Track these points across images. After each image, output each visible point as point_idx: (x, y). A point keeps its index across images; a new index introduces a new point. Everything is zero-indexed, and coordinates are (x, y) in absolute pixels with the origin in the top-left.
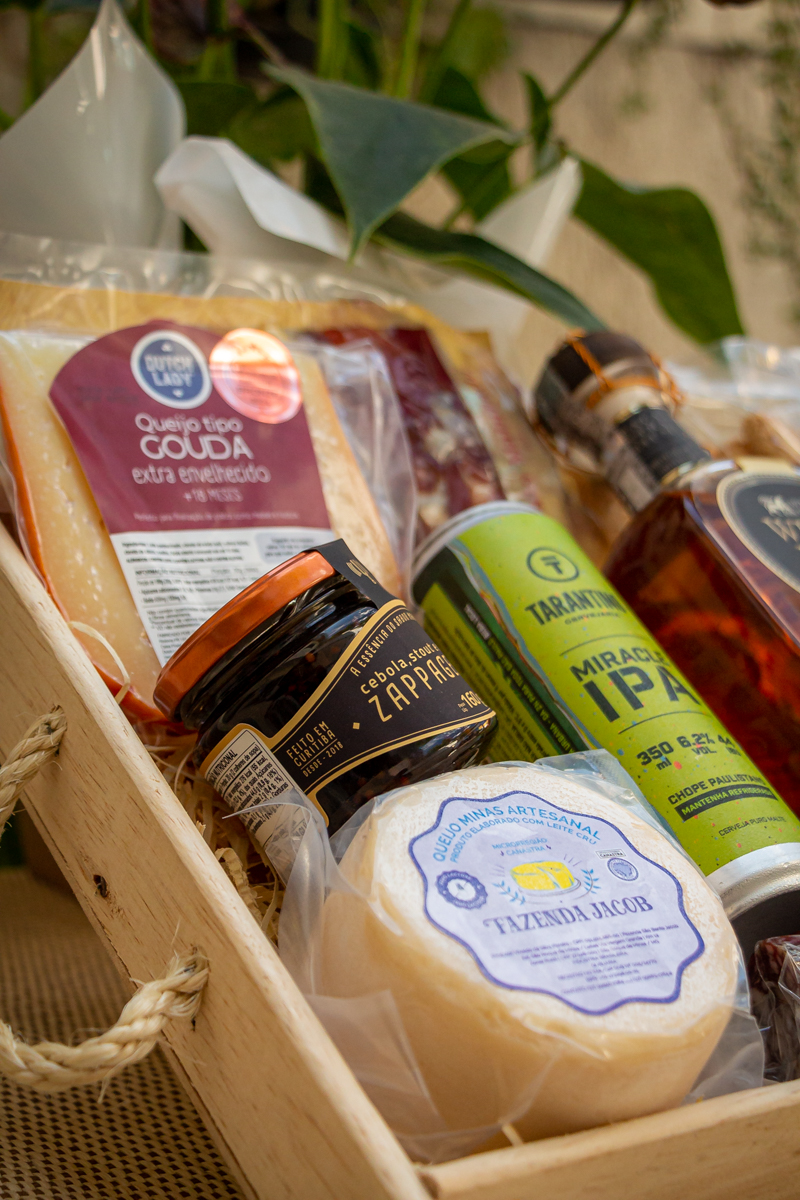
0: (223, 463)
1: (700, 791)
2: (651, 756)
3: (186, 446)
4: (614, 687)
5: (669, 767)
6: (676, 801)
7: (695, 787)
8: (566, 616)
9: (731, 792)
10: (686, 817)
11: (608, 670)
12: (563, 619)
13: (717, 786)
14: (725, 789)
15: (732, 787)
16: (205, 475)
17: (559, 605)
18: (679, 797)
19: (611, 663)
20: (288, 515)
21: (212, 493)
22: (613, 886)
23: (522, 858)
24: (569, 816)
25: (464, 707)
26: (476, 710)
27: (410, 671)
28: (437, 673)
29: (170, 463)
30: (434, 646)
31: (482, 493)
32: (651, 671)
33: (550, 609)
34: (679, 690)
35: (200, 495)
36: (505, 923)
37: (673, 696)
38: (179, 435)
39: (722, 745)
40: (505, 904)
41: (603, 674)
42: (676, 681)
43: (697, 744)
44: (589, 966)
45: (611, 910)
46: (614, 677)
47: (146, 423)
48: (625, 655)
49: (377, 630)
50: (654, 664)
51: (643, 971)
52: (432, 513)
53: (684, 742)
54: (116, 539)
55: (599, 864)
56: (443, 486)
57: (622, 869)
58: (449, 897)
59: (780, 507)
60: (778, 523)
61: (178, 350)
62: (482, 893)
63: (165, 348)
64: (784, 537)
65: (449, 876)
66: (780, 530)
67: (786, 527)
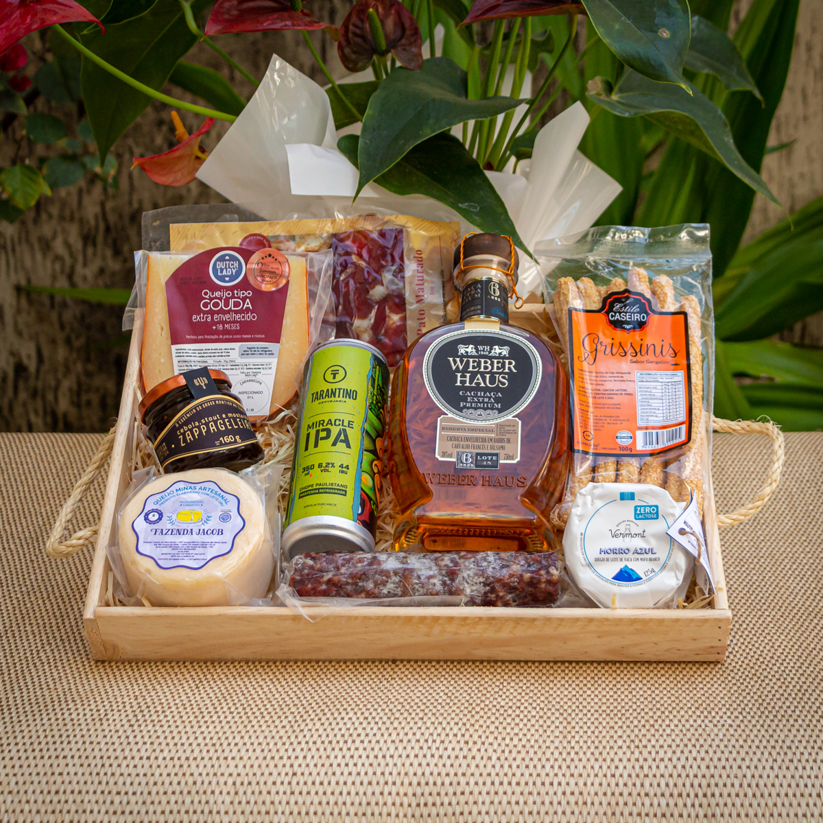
0: (236, 312)
1: (310, 488)
2: (306, 470)
3: (222, 304)
4: (314, 437)
5: (308, 475)
6: (301, 491)
7: (310, 486)
8: (321, 401)
9: (320, 490)
10: (301, 497)
11: (318, 429)
12: (319, 401)
13: (317, 487)
16: (226, 317)
17: (321, 395)
18: (303, 489)
19: (321, 425)
20: (260, 336)
21: (226, 326)
22: (214, 524)
23: (187, 508)
24: (222, 493)
25: (217, 443)
26: (226, 444)
27: (199, 427)
28: (213, 428)
29: (212, 313)
30: (224, 416)
31: (395, 319)
32: (335, 431)
33: (318, 396)
34: (342, 441)
35: (220, 327)
36: (159, 531)
37: (334, 444)
38: (220, 299)
39: (337, 469)
40: (165, 524)
41: (315, 430)
42: (346, 436)
43: (324, 468)
44: (176, 552)
45: (205, 532)
46: (318, 432)
47: (207, 294)
48: (330, 422)
49: (191, 410)
50: (341, 427)
51: (196, 557)
52: (362, 329)
53: (320, 465)
54: (174, 347)
55: (216, 515)
56: (372, 315)
57: (225, 517)
58: (146, 519)
59: (469, 350)
60: (458, 359)
61: (233, 258)
62: (160, 519)
63: (227, 258)
64: (454, 368)
65: (153, 511)
66: (455, 364)
67: (462, 361)
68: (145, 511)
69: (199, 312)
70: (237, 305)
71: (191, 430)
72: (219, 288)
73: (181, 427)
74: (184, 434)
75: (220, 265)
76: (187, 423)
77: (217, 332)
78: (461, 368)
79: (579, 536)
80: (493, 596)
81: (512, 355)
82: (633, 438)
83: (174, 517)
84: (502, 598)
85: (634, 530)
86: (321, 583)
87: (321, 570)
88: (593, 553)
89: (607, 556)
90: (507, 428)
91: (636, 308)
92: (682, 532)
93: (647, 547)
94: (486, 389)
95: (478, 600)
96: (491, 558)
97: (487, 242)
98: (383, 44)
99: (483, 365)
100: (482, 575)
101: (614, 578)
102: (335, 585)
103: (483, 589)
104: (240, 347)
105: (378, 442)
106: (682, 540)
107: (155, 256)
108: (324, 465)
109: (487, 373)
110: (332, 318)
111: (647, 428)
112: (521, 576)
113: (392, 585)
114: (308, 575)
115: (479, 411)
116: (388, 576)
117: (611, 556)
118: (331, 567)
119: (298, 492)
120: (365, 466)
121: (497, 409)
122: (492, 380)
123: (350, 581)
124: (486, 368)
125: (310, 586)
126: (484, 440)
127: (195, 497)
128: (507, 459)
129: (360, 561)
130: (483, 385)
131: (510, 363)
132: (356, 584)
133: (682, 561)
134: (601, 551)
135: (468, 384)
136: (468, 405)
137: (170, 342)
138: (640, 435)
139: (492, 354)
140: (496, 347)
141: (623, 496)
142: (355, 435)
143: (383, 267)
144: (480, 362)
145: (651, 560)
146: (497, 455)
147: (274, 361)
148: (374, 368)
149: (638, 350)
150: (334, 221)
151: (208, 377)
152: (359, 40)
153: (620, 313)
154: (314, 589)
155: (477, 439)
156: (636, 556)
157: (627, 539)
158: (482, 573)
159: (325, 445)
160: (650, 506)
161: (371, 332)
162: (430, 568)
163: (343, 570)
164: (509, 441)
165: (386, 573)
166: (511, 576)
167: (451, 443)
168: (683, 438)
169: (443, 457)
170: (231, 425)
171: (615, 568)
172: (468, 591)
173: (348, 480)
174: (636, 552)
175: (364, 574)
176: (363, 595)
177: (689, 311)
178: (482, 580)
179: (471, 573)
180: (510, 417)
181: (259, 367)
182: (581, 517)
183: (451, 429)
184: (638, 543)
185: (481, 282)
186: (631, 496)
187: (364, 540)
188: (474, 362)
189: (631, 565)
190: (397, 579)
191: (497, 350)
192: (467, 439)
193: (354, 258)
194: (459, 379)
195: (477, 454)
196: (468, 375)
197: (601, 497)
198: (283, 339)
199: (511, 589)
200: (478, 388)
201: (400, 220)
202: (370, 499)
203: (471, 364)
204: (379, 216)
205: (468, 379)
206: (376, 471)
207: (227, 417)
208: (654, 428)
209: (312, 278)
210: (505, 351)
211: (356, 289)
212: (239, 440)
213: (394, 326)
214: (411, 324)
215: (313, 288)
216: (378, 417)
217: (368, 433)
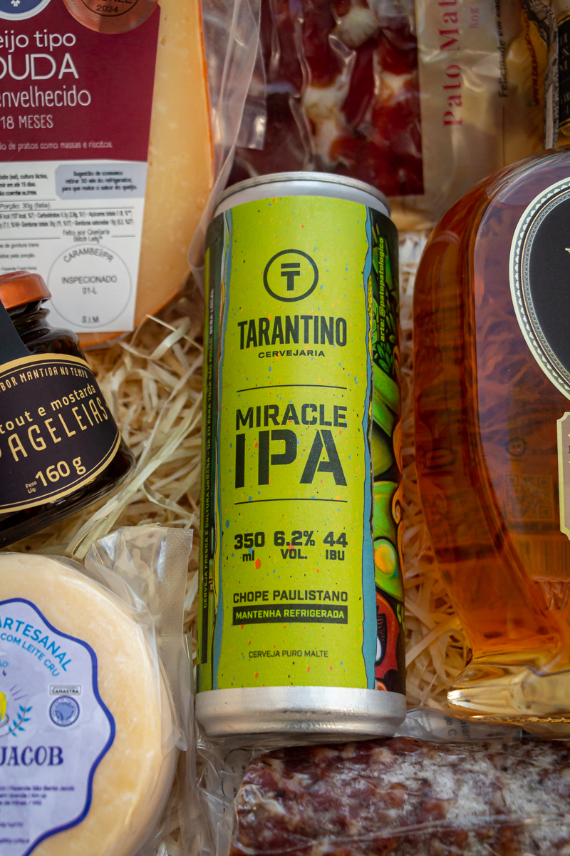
0: (43, 86)
1: (260, 602)
2: (244, 542)
3: (8, 67)
4: (257, 450)
5: (252, 562)
6: (237, 602)
7: (258, 594)
8: (265, 348)
9: (286, 613)
10: (236, 622)
11: (263, 428)
12: (259, 349)
13: (278, 601)
14: (281, 608)
15: (290, 607)
16: (20, 99)
17: (264, 332)
18: (241, 597)
19: (270, 420)
20: (101, 145)
21: (22, 120)
22: (36, 733)
24: (53, 637)
25: (31, 487)
26: (52, 487)
28: (17, 449)
30: (41, 411)
31: (390, 86)
32: (306, 437)
33: (255, 333)
34: (324, 467)
35: (9, 122)
37: (307, 478)
38: (4, 53)
39: (323, 547)
41: (256, 430)
42: (332, 451)
43: (292, 544)
45: (18, 758)
46: (264, 437)
48: (291, 413)
50: (318, 427)
52: (322, 110)
53: (279, 538)
55: (43, 701)
56: (344, 78)
57: (64, 711)
70: (42, 66)
77: (2, 135)
87: (303, 831)
104: (58, 172)
108: (288, 538)
110: (262, 88)
114: (273, 844)
116: (464, 844)
118: (326, 820)
119: (230, 604)
120: (381, 524)
129: (393, 800)
142: (351, 445)
147: (136, 204)
148: (375, 245)
159: (286, 477)
161: (342, 117)
162: (559, 818)
163: (356, 827)
165: (458, 837)
170: (60, 432)
175: (406, 840)
181: (104, 218)
190: (484, 852)
198: (153, 150)
202: (392, 602)
207: (49, 413)
211: (306, 15)
212: (80, 469)
213: (393, 103)
214: (429, 98)
215: (214, 19)
216: (392, 374)
217: (377, 428)
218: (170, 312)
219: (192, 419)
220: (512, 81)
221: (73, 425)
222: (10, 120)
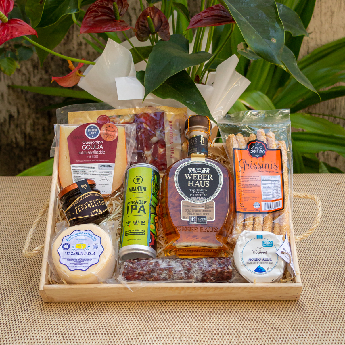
0: (97, 150)
2: (128, 223)
3: (91, 147)
4: (131, 208)
5: (129, 226)
7: (129, 231)
8: (133, 192)
9: (134, 233)
10: (126, 236)
13: (133, 231)
16: (93, 152)
17: (133, 189)
18: (127, 232)
19: (133, 203)
20: (107, 160)
21: (93, 156)
22: (91, 250)
23: (80, 242)
24: (94, 236)
25: (91, 213)
26: (95, 213)
27: (84, 206)
28: (89, 206)
29: (86, 150)
30: (94, 201)
31: (161, 151)
32: (139, 206)
33: (131, 190)
34: (142, 210)
35: (90, 157)
36: (69, 253)
37: (139, 212)
38: (90, 145)
39: (141, 223)
40: (71, 250)
41: (131, 205)
42: (144, 208)
43: (135, 223)
44: (76, 263)
45: (87, 254)
46: (132, 206)
47: (84, 143)
48: (137, 202)
49: (80, 199)
50: (141, 204)
51: (84, 265)
52: (148, 155)
53: (133, 222)
54: (72, 165)
55: (92, 245)
56: (152, 149)
57: (95, 247)
58: (63, 248)
59: (193, 170)
60: (189, 175)
61: (95, 127)
62: (69, 247)
63: (92, 127)
64: (187, 178)
65: (66, 244)
66: (188, 176)
67: (190, 175)
68: (63, 244)
69: (81, 150)
70: (97, 147)
71: (80, 207)
72: (89, 140)
73: (76, 206)
74: (77, 209)
75: (89, 130)
76: (79, 204)
77: (89, 159)
78: (190, 178)
79: (240, 253)
80: (205, 278)
81: (211, 172)
82: (260, 205)
83: (75, 247)
84: (209, 279)
85: (263, 251)
86: (135, 274)
87: (135, 268)
88: (246, 260)
89: (252, 261)
90: (209, 205)
91: (260, 148)
92: (282, 253)
93: (268, 258)
94: (200, 188)
95: (200, 280)
96: (204, 262)
97: (199, 120)
98: (154, 29)
99: (199, 177)
100: (201, 270)
101: (255, 271)
102: (141, 275)
103: (201, 275)
104: (99, 165)
105: (157, 209)
106: (282, 256)
107: (63, 126)
108: (135, 221)
109: (201, 180)
110: (136, 151)
111: (266, 201)
112: (217, 270)
113: (164, 275)
114: (130, 270)
115: (198, 198)
116: (163, 271)
117: (253, 261)
118: (139, 267)
119: (125, 233)
120: (152, 221)
121: (205, 197)
122: (203, 184)
123: (147, 273)
124: (200, 178)
125: (131, 275)
126: (200, 211)
127: (83, 237)
128: (210, 219)
129: (151, 264)
130: (199, 186)
131: (210, 176)
132: (150, 274)
133: (283, 264)
134: (249, 260)
135: (193, 186)
136: (193, 195)
137: (70, 163)
138: (263, 204)
139: (203, 172)
140: (204, 169)
141: (258, 237)
142: (147, 207)
143: (156, 128)
144: (197, 175)
145: (269, 263)
146: (205, 217)
147: (113, 171)
148: (154, 176)
149: (262, 166)
150: (135, 109)
151: (87, 184)
152: (144, 28)
153: (254, 150)
154: (133, 276)
155: (197, 211)
156: (264, 262)
157: (260, 254)
158: (201, 269)
159: (135, 212)
160: (269, 241)
161: (152, 156)
162: (180, 267)
163: (144, 268)
164: (210, 211)
165: (162, 270)
166: (213, 270)
167: (186, 212)
168: (281, 206)
169: (184, 219)
170: (97, 204)
171: (255, 267)
172: (195, 276)
173: (145, 228)
174: (263, 260)
175: (153, 270)
176: (153, 279)
177: (282, 148)
178: (201, 272)
179: (196, 269)
180: (211, 200)
181: (106, 173)
182: (241, 245)
183: (187, 206)
184: (264, 256)
185: (196, 137)
186: (261, 237)
187: (152, 253)
188: (195, 175)
189: (262, 265)
190: (166, 272)
191: (204, 170)
192: (194, 210)
193: (144, 125)
194: (189, 183)
195: (198, 217)
196: (193, 181)
197: (249, 237)
198: (116, 161)
199: (213, 275)
200: (197, 187)
201: (162, 108)
202: (154, 234)
203: (194, 177)
204: (154, 107)
205: (193, 183)
206: (156, 221)
207: (95, 201)
208: (269, 201)
209: (127, 135)
210: (208, 170)
211: (145, 138)
212: (100, 211)
213: (161, 154)
214: (168, 153)
215: (128, 139)
216: (156, 197)
217: (152, 206)
218: (118, 190)
219: (121, 209)
220: (183, 150)
221: (99, 204)
222: (91, 156)
